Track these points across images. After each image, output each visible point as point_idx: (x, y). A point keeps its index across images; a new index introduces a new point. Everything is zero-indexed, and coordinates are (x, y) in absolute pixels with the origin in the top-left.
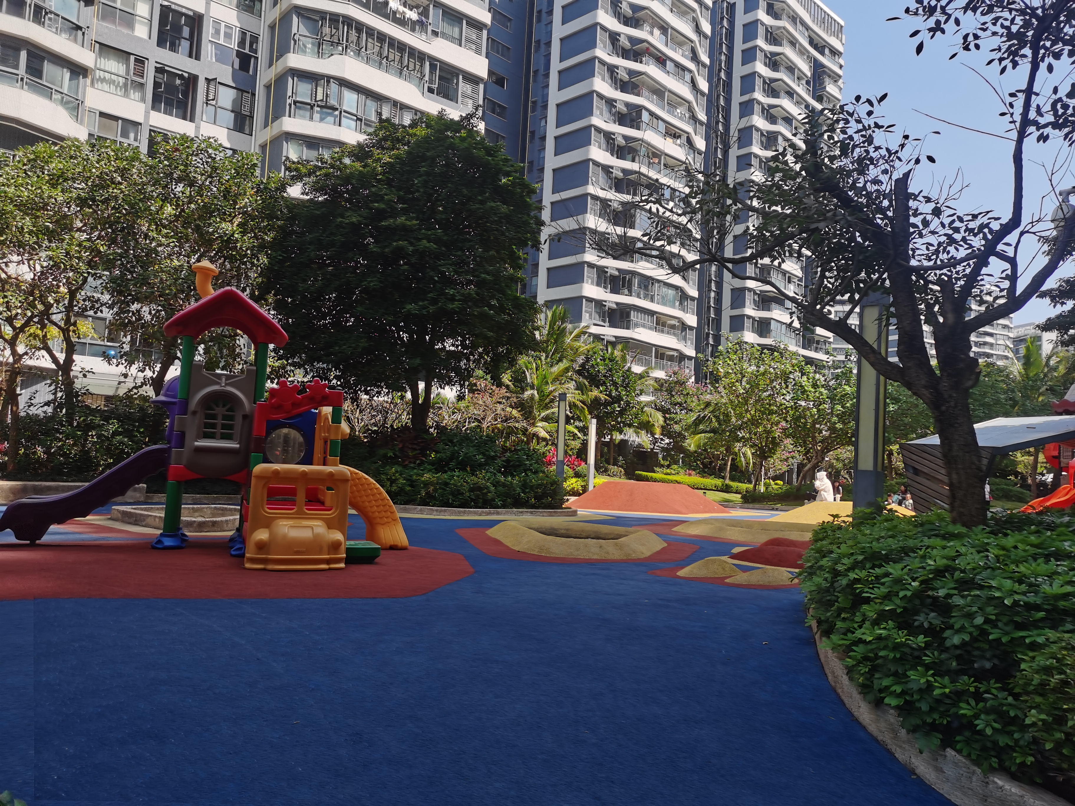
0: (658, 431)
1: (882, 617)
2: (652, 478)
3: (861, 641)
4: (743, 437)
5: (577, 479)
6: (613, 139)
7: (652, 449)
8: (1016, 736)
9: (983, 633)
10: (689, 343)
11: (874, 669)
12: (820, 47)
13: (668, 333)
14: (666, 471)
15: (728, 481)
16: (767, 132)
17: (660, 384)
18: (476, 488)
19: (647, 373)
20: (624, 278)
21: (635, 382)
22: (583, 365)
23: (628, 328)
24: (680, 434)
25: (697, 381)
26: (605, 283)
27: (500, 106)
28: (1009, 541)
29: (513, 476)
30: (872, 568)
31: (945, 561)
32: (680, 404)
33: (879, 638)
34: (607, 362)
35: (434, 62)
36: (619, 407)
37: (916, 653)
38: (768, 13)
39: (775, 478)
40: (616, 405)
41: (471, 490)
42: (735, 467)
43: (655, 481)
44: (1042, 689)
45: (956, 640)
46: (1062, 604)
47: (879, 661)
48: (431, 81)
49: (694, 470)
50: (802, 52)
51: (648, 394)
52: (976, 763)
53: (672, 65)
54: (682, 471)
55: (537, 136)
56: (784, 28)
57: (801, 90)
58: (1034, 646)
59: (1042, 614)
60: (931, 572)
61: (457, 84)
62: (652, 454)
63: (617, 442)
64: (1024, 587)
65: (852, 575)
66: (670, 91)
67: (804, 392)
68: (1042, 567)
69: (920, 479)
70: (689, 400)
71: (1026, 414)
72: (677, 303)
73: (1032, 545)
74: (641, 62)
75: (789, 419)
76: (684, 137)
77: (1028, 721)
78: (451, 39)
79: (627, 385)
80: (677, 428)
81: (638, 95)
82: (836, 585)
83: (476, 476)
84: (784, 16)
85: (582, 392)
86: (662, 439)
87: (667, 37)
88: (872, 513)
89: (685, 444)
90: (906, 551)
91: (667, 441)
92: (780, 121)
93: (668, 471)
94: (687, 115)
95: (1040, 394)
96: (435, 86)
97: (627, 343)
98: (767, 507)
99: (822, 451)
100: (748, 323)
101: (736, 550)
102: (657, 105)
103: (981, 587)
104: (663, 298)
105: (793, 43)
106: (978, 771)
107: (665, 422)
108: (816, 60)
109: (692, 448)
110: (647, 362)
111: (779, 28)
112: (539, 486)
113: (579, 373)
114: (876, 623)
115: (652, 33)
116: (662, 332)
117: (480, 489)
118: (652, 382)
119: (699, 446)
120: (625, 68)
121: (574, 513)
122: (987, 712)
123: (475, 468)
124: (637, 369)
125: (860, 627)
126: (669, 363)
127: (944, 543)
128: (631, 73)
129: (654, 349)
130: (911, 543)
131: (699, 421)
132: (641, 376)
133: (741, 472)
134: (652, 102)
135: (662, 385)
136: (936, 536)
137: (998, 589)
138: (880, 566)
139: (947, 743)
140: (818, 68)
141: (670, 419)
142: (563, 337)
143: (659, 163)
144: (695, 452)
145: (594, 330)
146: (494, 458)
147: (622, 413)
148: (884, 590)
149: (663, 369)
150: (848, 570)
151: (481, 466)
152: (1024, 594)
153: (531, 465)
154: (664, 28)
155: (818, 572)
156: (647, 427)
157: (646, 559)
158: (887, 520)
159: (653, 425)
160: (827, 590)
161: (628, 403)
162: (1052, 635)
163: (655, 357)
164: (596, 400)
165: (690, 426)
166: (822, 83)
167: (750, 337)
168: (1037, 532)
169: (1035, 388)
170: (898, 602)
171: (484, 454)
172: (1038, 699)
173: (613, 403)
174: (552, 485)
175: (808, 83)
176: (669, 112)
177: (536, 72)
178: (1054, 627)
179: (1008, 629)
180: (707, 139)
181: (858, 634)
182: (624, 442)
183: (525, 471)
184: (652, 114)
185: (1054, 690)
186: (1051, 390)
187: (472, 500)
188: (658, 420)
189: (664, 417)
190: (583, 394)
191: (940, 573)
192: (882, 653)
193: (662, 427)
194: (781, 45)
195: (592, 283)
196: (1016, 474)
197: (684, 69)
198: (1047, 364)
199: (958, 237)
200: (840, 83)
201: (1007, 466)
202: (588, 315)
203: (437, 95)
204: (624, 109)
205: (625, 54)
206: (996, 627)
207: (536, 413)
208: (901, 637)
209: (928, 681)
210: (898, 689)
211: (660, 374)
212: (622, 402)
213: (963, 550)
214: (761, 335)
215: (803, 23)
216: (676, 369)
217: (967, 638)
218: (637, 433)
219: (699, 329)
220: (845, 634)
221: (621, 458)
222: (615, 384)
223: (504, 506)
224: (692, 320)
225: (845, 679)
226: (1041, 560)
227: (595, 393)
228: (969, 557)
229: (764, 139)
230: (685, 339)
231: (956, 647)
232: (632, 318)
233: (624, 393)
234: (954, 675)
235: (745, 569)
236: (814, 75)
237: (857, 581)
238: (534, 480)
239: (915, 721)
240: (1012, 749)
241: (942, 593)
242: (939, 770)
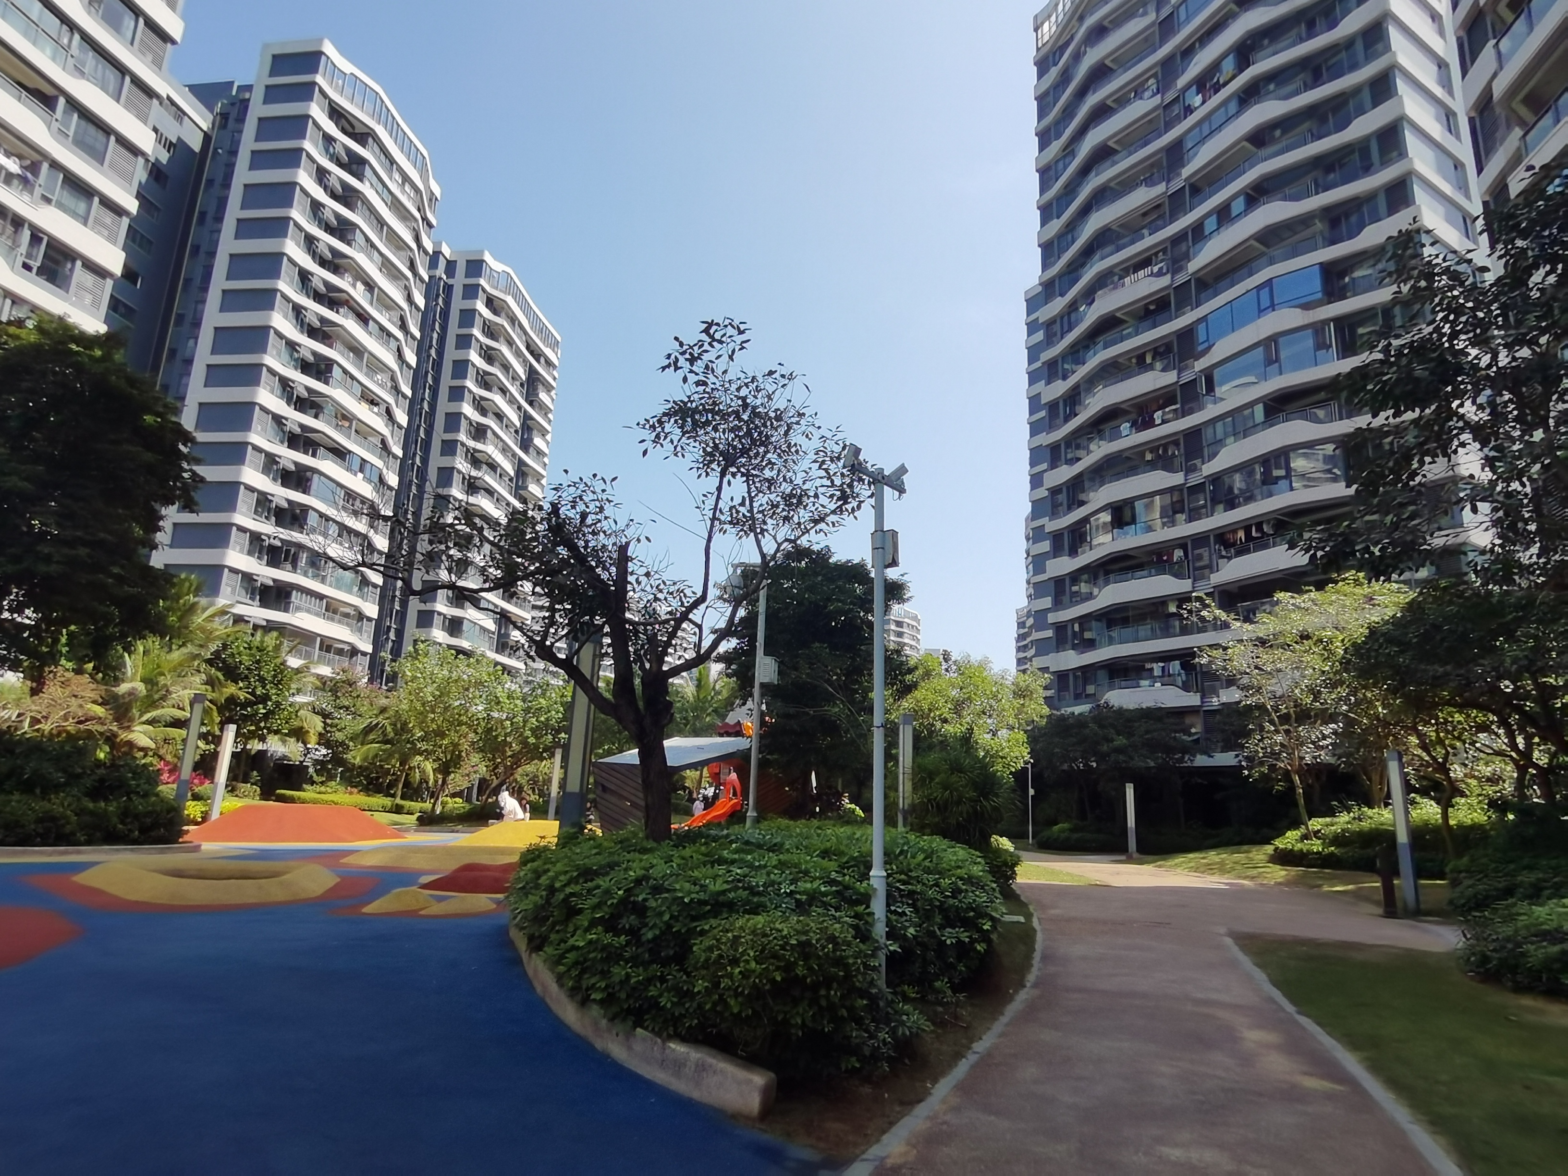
0: (313, 740)
1: (594, 923)
2: (299, 798)
3: (574, 948)
4: (426, 751)
5: (195, 803)
6: (292, 388)
7: (301, 762)
8: (687, 1005)
9: (669, 926)
10: (365, 635)
11: (583, 971)
12: (537, 355)
13: (339, 622)
14: (318, 788)
15: (398, 801)
16: (477, 423)
17: (323, 683)
18: (49, 818)
19: (308, 668)
20: (288, 552)
21: (291, 679)
22: (217, 653)
23: (286, 610)
24: (342, 744)
25: (371, 681)
26: (260, 553)
27: (125, 305)
28: (687, 852)
29: (106, 800)
30: (586, 882)
31: (643, 872)
32: (347, 708)
33: (591, 942)
34: (254, 651)
35: (36, 235)
36: (264, 708)
37: (619, 951)
38: (487, 306)
39: (453, 795)
40: (261, 706)
41: (40, 821)
42: (407, 784)
43: (304, 802)
44: (706, 965)
45: (650, 935)
46: (721, 898)
47: (588, 963)
48: (29, 255)
49: (356, 787)
50: (518, 354)
51: (305, 694)
52: (658, 1034)
53: (377, 327)
54: (341, 788)
55: (179, 356)
56: (503, 326)
57: (513, 390)
58: (703, 933)
59: (709, 907)
60: (631, 882)
61: (72, 270)
62: (301, 769)
63: (253, 752)
64: (697, 888)
65: (568, 890)
66: (371, 354)
67: (498, 703)
68: (708, 870)
69: (607, 796)
70: (358, 704)
71: (696, 733)
72: (356, 589)
73: (703, 854)
74: (337, 312)
75: (480, 731)
76: (383, 407)
77: (696, 990)
78: (74, 214)
79: (279, 682)
80: (339, 736)
81: (331, 346)
82: (552, 901)
83: (49, 800)
84: (503, 314)
85: (213, 688)
86: (316, 750)
87: (372, 295)
88: (575, 833)
89: (349, 756)
90: (612, 866)
91: (324, 751)
92: (490, 414)
93: (323, 789)
94: (389, 385)
95: (707, 715)
96: (36, 264)
97: (281, 629)
98: (446, 829)
99: (512, 766)
100: (437, 620)
101: (425, 879)
102: (355, 365)
103: (668, 891)
104: (337, 580)
105: (510, 343)
106: (659, 1041)
107: (325, 728)
108: (531, 366)
109: (358, 761)
110: (308, 656)
111: (497, 324)
112: (149, 814)
113: (209, 662)
114: (587, 930)
115: (354, 286)
116: (332, 620)
117: (53, 819)
118: (312, 679)
119: (365, 759)
120: (317, 314)
121: (197, 849)
122: (668, 990)
123: (48, 788)
124: (294, 662)
125: (572, 936)
126: (337, 657)
127: (641, 856)
128: (323, 320)
129: (319, 639)
130: (616, 858)
131: (369, 729)
132: (298, 671)
133: (413, 789)
134: (348, 359)
135: (324, 684)
136: (634, 851)
137: (680, 890)
138: (592, 880)
139: (639, 1023)
140: (532, 373)
141: (331, 726)
142: (192, 615)
143: (350, 427)
144: (360, 767)
145: (239, 610)
146: (78, 776)
147: (266, 717)
148: (595, 900)
149: (328, 665)
150: (565, 886)
151: (57, 788)
152: (697, 893)
153: (138, 786)
154: (370, 286)
155: (533, 891)
156: (299, 734)
157: (317, 898)
158: (590, 839)
159: (308, 732)
160: (543, 907)
161: (278, 704)
162: (714, 922)
163: (321, 649)
164: (232, 700)
165: (358, 735)
166: (535, 389)
167: (439, 635)
168: (705, 844)
169: (703, 710)
170: (606, 909)
171: (64, 771)
172: (704, 972)
173: (256, 704)
174: (168, 812)
175: (522, 385)
176: (367, 375)
177: (188, 281)
178: (715, 917)
179: (687, 921)
180: (410, 413)
181: (571, 942)
182: (262, 753)
183: (128, 794)
184: (345, 371)
185: (714, 962)
186: (715, 711)
187: (38, 835)
188: (315, 724)
189: (324, 722)
190: (213, 691)
191: (638, 882)
192: (592, 955)
193: (320, 734)
194: (497, 341)
195: (241, 551)
196: (684, 788)
197: (389, 335)
198: (714, 689)
199: (660, 596)
200: (553, 393)
201: (677, 781)
202: (229, 589)
203: (37, 274)
204: (311, 358)
205: (318, 297)
206: (677, 921)
207: (135, 712)
208: (608, 939)
209: (627, 973)
210: (603, 985)
211: (325, 671)
212: (270, 703)
213: (655, 862)
214: (452, 634)
215: (521, 326)
216: (346, 664)
217: (657, 932)
218: (284, 742)
219: (379, 622)
220: (558, 945)
221: (255, 773)
222: (262, 680)
223: (88, 843)
224: (372, 610)
225: (554, 987)
226: (709, 866)
227: (231, 689)
228: (659, 868)
229: (472, 429)
230: (360, 630)
231: (649, 941)
232: (293, 599)
233: (274, 691)
234: (646, 964)
235: (440, 899)
236: (528, 379)
237: (572, 894)
238: (139, 804)
239: (615, 1009)
240: (684, 1016)
241: (640, 898)
242: (630, 1048)
